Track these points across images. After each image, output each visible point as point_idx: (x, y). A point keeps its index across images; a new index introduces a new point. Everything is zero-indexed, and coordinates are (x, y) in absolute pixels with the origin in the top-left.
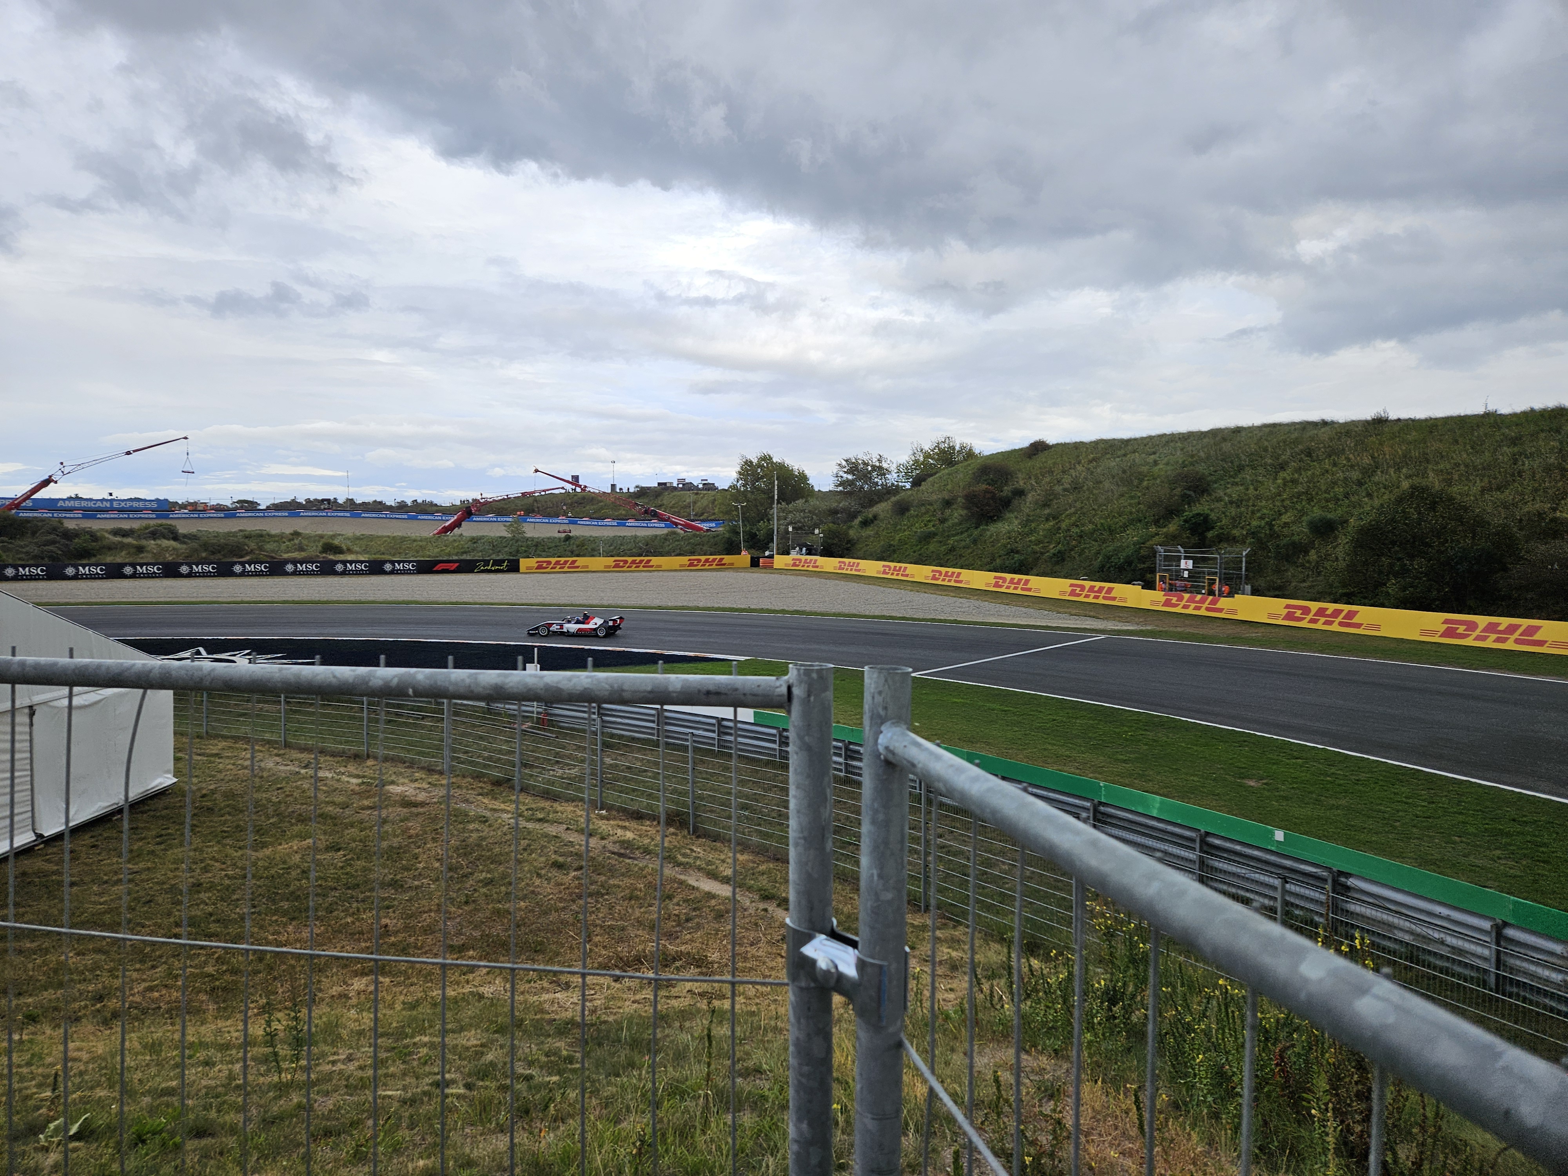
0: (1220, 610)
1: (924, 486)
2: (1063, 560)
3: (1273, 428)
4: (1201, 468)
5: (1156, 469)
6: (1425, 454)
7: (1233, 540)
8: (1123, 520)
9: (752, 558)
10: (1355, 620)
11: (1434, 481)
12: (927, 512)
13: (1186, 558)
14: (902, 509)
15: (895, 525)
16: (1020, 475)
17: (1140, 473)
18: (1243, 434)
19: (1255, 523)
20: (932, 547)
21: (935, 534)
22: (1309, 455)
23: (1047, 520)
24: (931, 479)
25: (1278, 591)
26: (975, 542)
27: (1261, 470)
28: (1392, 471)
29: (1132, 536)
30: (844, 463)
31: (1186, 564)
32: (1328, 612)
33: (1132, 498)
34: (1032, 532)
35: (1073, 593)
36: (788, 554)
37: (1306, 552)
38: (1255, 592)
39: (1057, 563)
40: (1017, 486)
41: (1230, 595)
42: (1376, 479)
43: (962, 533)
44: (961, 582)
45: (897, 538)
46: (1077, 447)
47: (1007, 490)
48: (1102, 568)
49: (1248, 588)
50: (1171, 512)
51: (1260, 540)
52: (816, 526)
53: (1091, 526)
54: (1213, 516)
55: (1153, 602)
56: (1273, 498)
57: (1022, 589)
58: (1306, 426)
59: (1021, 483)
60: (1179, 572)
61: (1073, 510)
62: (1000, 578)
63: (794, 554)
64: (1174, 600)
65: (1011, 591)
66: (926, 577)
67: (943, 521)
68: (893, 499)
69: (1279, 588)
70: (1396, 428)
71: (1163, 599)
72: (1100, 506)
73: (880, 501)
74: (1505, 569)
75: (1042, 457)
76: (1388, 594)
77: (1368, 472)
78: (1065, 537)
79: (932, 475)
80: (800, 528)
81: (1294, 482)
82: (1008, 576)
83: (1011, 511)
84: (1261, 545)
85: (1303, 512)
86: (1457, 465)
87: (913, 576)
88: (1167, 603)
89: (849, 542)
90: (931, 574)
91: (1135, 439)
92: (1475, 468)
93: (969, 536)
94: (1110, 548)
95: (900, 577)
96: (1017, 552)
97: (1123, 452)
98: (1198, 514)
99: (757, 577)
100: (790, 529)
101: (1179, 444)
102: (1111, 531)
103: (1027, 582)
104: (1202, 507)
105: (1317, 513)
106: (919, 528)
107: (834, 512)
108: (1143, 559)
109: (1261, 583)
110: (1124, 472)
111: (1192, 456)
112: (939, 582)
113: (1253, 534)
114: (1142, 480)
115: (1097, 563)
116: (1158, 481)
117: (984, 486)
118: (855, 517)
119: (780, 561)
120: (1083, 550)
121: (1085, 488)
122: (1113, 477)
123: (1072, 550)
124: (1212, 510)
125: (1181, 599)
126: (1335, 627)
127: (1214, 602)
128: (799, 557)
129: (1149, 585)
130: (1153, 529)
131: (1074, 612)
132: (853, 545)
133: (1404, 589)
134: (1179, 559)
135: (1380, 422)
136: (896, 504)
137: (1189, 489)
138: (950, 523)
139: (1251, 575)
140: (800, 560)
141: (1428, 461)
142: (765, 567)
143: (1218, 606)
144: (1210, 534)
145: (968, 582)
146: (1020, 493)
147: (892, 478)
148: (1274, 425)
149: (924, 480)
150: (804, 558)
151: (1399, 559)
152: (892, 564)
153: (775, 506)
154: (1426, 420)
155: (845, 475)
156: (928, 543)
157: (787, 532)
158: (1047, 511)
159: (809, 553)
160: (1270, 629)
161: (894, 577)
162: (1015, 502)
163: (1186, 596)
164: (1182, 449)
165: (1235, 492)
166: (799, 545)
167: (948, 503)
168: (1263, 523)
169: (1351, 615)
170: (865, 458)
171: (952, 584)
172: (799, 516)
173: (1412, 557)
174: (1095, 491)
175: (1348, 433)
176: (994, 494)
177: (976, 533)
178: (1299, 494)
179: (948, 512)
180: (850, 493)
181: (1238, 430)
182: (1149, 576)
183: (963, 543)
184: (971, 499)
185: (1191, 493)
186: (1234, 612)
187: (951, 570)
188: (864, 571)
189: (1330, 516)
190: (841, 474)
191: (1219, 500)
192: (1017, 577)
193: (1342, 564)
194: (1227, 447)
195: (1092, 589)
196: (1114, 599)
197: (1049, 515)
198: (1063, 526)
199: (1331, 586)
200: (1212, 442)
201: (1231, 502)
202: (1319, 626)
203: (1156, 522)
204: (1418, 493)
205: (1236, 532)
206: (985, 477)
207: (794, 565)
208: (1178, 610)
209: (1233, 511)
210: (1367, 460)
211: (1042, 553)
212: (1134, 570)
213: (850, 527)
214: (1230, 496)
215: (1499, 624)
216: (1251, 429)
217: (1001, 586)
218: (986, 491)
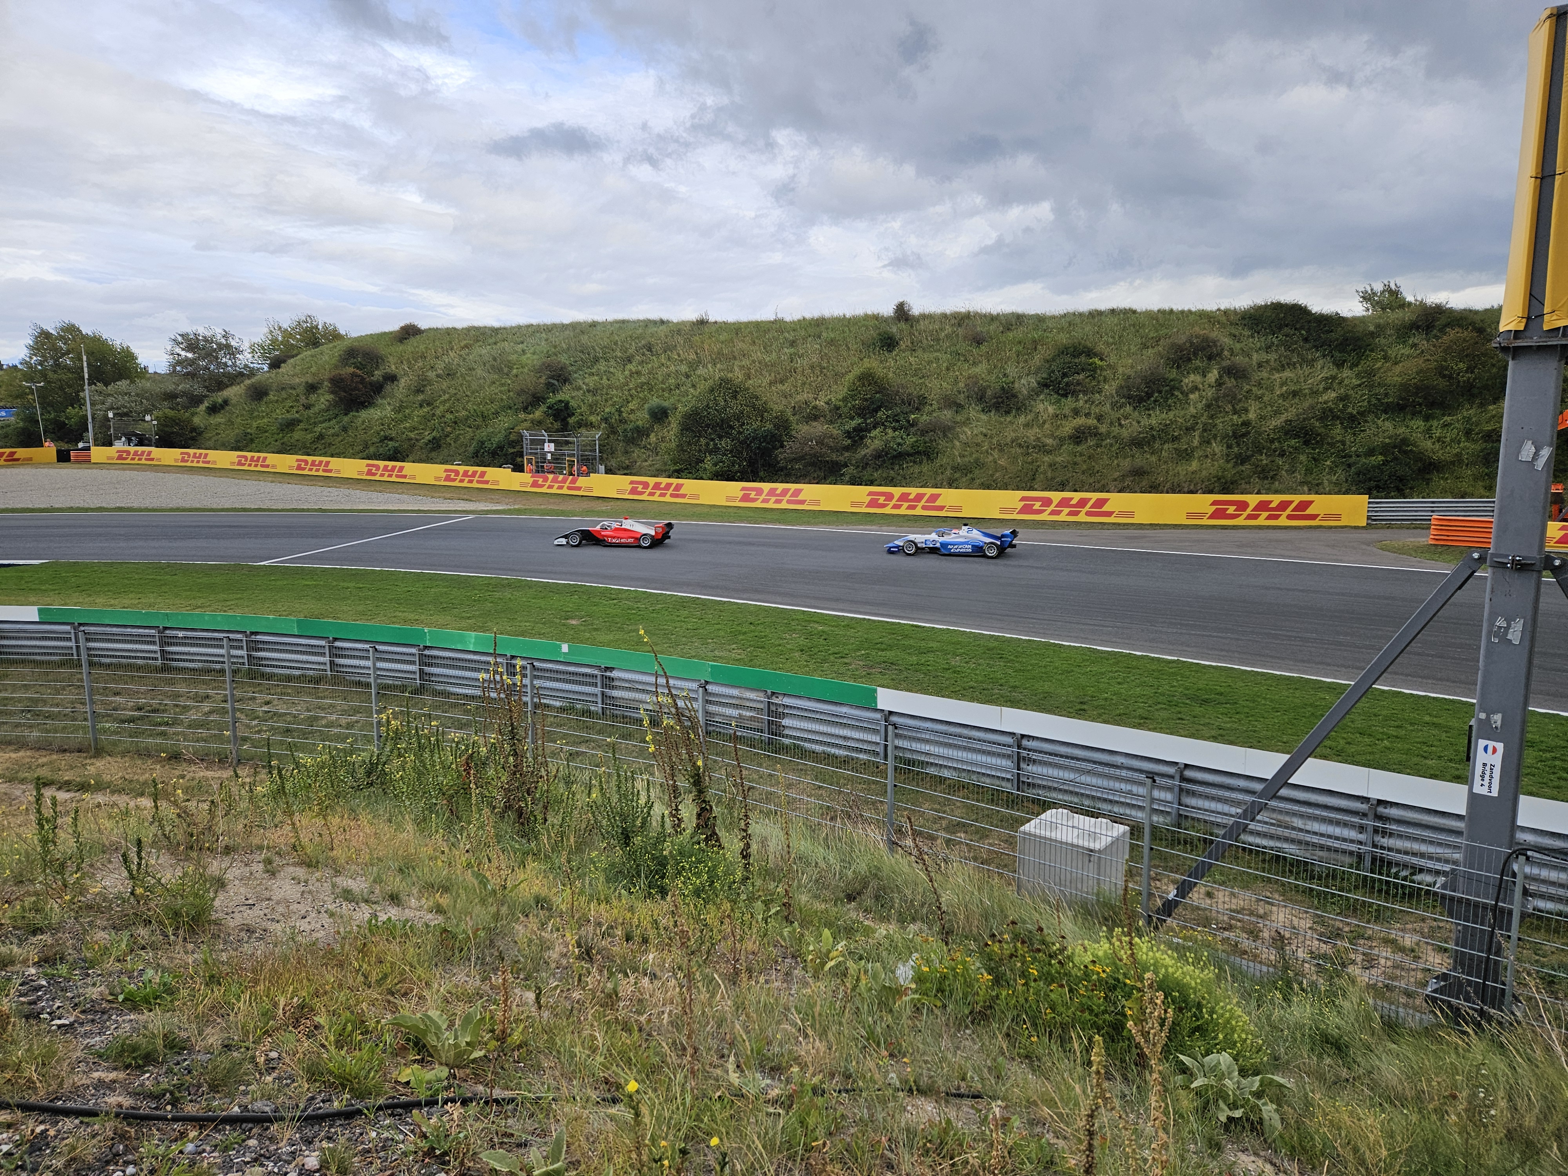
0: (579, 489)
1: (284, 368)
2: (439, 447)
3: (623, 323)
4: (564, 359)
5: (524, 358)
6: (733, 352)
7: (592, 425)
8: (494, 407)
9: (58, 452)
10: (682, 492)
11: (738, 375)
12: (290, 396)
13: (550, 441)
14: (259, 393)
15: (251, 412)
16: (391, 359)
17: (509, 361)
18: (598, 328)
19: (607, 410)
20: (297, 435)
21: (301, 421)
22: (650, 350)
23: (421, 406)
24: (292, 360)
25: (627, 470)
26: (345, 429)
27: (612, 363)
28: (709, 366)
29: (504, 422)
30: (180, 339)
31: (549, 447)
32: (662, 486)
33: (503, 385)
34: (406, 418)
35: (448, 478)
36: (110, 444)
37: (648, 436)
38: (609, 471)
39: (433, 450)
40: (389, 371)
41: (587, 475)
42: (698, 372)
43: (330, 420)
44: (330, 471)
45: (255, 425)
46: (450, 332)
47: (378, 374)
48: (476, 454)
49: (602, 468)
50: (536, 400)
51: (611, 426)
52: (148, 411)
53: (464, 413)
54: (573, 403)
55: (522, 484)
56: (620, 388)
57: (397, 476)
58: (648, 323)
59: (393, 367)
60: (544, 454)
61: (447, 396)
62: (373, 466)
63: (119, 445)
64: (540, 481)
65: (385, 478)
66: (291, 467)
67: (307, 407)
68: (248, 382)
69: (627, 467)
70: (713, 329)
71: (531, 480)
72: (473, 393)
73: (232, 385)
74: (782, 446)
75: (413, 341)
76: (705, 469)
77: (693, 366)
78: (440, 423)
79: (293, 357)
80: (126, 414)
81: (638, 373)
82: (382, 464)
83: (384, 397)
84: (613, 430)
85: (645, 400)
86: (754, 361)
87: (274, 466)
88: (535, 484)
89: (194, 429)
90: (296, 464)
91: (505, 328)
92: (766, 365)
93: (338, 423)
94: (483, 434)
95: (259, 468)
96: (391, 439)
97: (493, 340)
98: (560, 401)
99: (66, 472)
100: (111, 415)
101: (544, 335)
102: (484, 417)
103: (401, 469)
104: (565, 394)
105: (655, 401)
106: (280, 414)
107: (171, 396)
108: (512, 444)
109: (613, 463)
110: (495, 359)
111: (555, 347)
112: (306, 472)
113: (606, 420)
114: (511, 368)
115: (471, 449)
116: (526, 370)
117: (351, 370)
118: (201, 402)
119: (98, 453)
120: (458, 436)
121: (459, 374)
122: (485, 365)
123: (447, 436)
124: (573, 398)
125: (545, 480)
126: (668, 499)
127: (574, 482)
128: (127, 448)
129: (519, 468)
130: (522, 416)
131: (449, 496)
132: (200, 434)
133: (715, 465)
134: (544, 441)
135: (702, 323)
136: (249, 388)
137: (552, 377)
138: (316, 409)
139: (605, 456)
140: (128, 453)
141: (735, 358)
142: (78, 462)
143: (577, 484)
144: (572, 420)
145: (338, 471)
146: (392, 378)
147: (245, 358)
148: (623, 322)
149: (284, 362)
150: (132, 449)
151: (713, 440)
152: (249, 455)
153: (86, 387)
154: (734, 324)
155: (183, 353)
156: (292, 431)
157: (108, 419)
158: (421, 397)
159: (141, 443)
160: (619, 503)
161: (252, 468)
162: (388, 388)
163: (551, 476)
164: (546, 340)
165: (591, 381)
166: (125, 435)
167: (312, 388)
168: (613, 410)
169: (678, 487)
170: (208, 334)
171: (321, 473)
172: (122, 400)
173: (720, 437)
174: (468, 378)
175: (679, 332)
176: (363, 379)
177: (346, 419)
178: (643, 384)
179: (313, 397)
180: (192, 375)
181: (594, 325)
182: (519, 459)
183: (332, 431)
184: (337, 383)
185: (556, 383)
186: (590, 489)
187: (318, 459)
188: (215, 462)
189: (666, 404)
190: (178, 350)
191: (580, 388)
192: (391, 464)
193: (673, 445)
194: (584, 339)
195: (465, 473)
196: (487, 482)
197: (423, 401)
198: (438, 412)
199: (665, 464)
200: (572, 334)
201: (589, 391)
202: (656, 498)
203: (525, 409)
204: (724, 383)
205: (593, 418)
206: (352, 361)
207: (120, 458)
208: (544, 490)
209: (590, 399)
210: (692, 356)
211: (417, 440)
212: (505, 455)
213: (193, 414)
214: (587, 385)
215: (776, 489)
216: (605, 324)
217: (375, 474)
218: (353, 375)
